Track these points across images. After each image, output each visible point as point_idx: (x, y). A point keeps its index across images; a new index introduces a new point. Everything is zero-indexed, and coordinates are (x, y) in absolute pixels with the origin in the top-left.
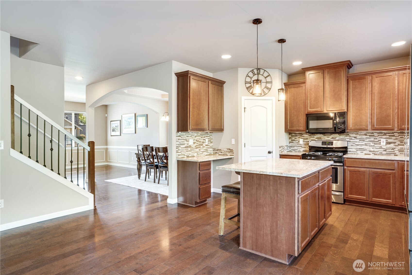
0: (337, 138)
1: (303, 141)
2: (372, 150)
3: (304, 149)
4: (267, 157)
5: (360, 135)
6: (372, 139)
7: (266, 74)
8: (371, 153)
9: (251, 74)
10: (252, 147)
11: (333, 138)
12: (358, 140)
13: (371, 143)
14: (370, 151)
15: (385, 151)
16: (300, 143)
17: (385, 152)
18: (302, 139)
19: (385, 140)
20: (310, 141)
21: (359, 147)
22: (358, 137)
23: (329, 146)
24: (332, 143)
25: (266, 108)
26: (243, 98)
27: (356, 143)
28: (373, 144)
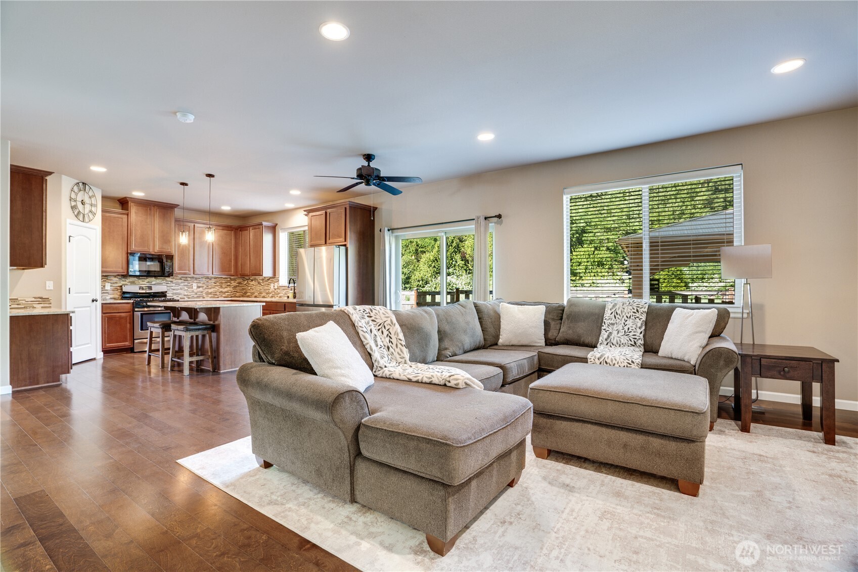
0: (154, 283)
1: (111, 286)
2: (186, 294)
3: (112, 296)
4: (90, 307)
5: (176, 279)
6: (186, 284)
7: (91, 193)
8: (185, 297)
9: (76, 189)
10: (76, 293)
11: (148, 282)
12: (174, 285)
13: (185, 287)
14: (185, 295)
15: (196, 294)
16: (106, 289)
17: (196, 296)
18: (108, 283)
19: (196, 284)
20: (123, 286)
21: (175, 292)
22: (174, 281)
23: (147, 291)
24: (150, 288)
25: (90, 240)
26: (68, 221)
27: (172, 288)
28: (186, 288)
